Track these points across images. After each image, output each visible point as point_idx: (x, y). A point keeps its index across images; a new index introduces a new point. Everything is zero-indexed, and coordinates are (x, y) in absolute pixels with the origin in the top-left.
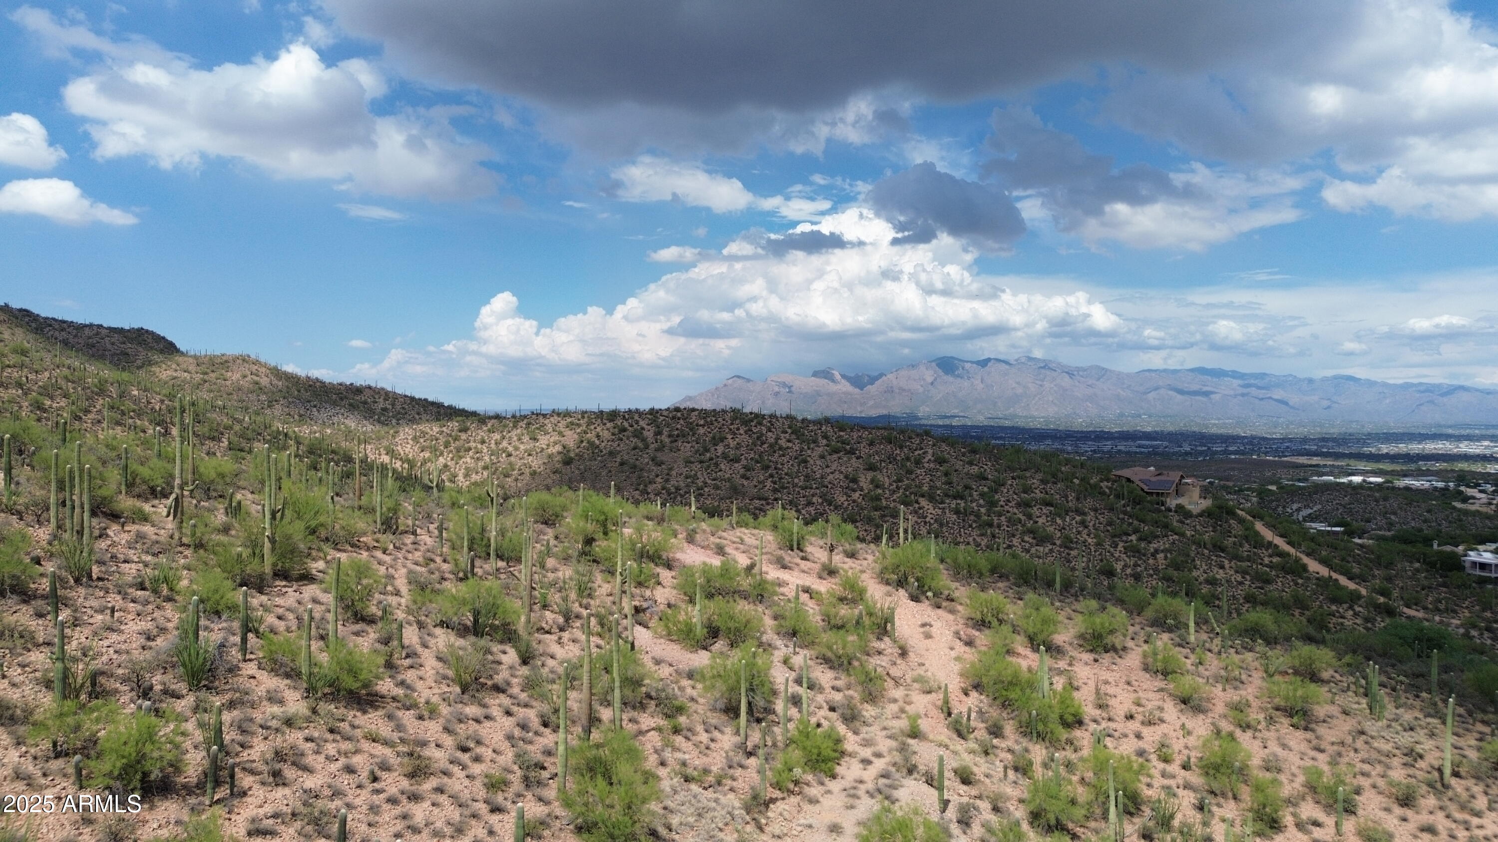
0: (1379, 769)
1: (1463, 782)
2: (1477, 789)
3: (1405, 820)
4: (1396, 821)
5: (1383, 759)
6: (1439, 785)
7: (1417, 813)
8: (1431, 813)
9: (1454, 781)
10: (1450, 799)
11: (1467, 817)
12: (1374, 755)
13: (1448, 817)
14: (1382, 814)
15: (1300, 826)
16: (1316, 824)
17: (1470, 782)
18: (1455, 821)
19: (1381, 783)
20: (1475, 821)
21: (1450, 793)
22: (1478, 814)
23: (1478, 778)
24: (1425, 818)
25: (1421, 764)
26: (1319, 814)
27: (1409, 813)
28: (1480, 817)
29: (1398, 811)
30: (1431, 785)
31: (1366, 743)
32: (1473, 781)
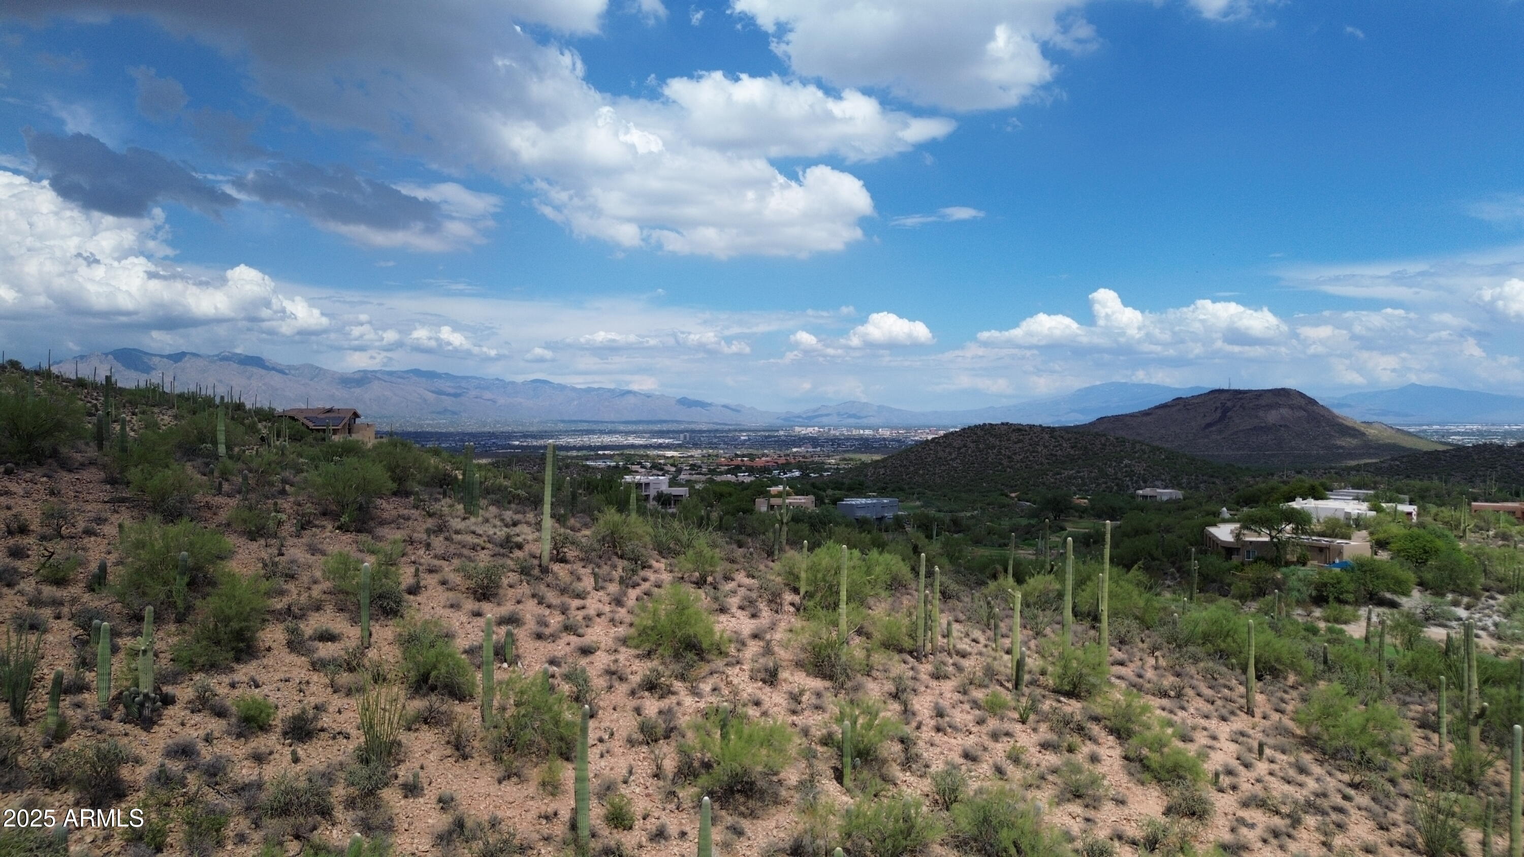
0: (456, 562)
1: (568, 566)
2: (586, 573)
3: (478, 614)
4: (464, 619)
5: (466, 552)
6: (536, 572)
7: (499, 604)
8: (519, 602)
9: (556, 567)
10: (548, 586)
11: (566, 599)
12: (452, 549)
13: (540, 603)
14: (448, 612)
15: (295, 645)
16: (327, 637)
17: (578, 567)
18: (549, 606)
19: (456, 579)
20: (576, 603)
21: (550, 579)
22: (580, 596)
23: (586, 561)
24: (506, 609)
25: (518, 553)
26: (339, 624)
27: (486, 607)
28: (583, 598)
29: (470, 605)
30: (524, 571)
31: (446, 539)
32: (582, 564)
